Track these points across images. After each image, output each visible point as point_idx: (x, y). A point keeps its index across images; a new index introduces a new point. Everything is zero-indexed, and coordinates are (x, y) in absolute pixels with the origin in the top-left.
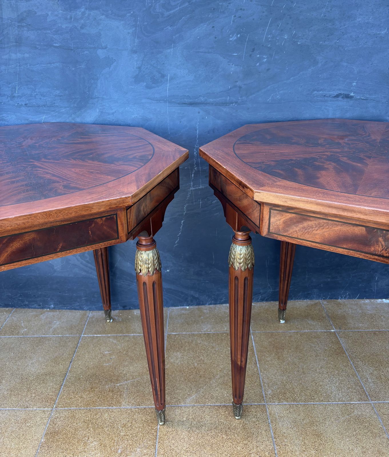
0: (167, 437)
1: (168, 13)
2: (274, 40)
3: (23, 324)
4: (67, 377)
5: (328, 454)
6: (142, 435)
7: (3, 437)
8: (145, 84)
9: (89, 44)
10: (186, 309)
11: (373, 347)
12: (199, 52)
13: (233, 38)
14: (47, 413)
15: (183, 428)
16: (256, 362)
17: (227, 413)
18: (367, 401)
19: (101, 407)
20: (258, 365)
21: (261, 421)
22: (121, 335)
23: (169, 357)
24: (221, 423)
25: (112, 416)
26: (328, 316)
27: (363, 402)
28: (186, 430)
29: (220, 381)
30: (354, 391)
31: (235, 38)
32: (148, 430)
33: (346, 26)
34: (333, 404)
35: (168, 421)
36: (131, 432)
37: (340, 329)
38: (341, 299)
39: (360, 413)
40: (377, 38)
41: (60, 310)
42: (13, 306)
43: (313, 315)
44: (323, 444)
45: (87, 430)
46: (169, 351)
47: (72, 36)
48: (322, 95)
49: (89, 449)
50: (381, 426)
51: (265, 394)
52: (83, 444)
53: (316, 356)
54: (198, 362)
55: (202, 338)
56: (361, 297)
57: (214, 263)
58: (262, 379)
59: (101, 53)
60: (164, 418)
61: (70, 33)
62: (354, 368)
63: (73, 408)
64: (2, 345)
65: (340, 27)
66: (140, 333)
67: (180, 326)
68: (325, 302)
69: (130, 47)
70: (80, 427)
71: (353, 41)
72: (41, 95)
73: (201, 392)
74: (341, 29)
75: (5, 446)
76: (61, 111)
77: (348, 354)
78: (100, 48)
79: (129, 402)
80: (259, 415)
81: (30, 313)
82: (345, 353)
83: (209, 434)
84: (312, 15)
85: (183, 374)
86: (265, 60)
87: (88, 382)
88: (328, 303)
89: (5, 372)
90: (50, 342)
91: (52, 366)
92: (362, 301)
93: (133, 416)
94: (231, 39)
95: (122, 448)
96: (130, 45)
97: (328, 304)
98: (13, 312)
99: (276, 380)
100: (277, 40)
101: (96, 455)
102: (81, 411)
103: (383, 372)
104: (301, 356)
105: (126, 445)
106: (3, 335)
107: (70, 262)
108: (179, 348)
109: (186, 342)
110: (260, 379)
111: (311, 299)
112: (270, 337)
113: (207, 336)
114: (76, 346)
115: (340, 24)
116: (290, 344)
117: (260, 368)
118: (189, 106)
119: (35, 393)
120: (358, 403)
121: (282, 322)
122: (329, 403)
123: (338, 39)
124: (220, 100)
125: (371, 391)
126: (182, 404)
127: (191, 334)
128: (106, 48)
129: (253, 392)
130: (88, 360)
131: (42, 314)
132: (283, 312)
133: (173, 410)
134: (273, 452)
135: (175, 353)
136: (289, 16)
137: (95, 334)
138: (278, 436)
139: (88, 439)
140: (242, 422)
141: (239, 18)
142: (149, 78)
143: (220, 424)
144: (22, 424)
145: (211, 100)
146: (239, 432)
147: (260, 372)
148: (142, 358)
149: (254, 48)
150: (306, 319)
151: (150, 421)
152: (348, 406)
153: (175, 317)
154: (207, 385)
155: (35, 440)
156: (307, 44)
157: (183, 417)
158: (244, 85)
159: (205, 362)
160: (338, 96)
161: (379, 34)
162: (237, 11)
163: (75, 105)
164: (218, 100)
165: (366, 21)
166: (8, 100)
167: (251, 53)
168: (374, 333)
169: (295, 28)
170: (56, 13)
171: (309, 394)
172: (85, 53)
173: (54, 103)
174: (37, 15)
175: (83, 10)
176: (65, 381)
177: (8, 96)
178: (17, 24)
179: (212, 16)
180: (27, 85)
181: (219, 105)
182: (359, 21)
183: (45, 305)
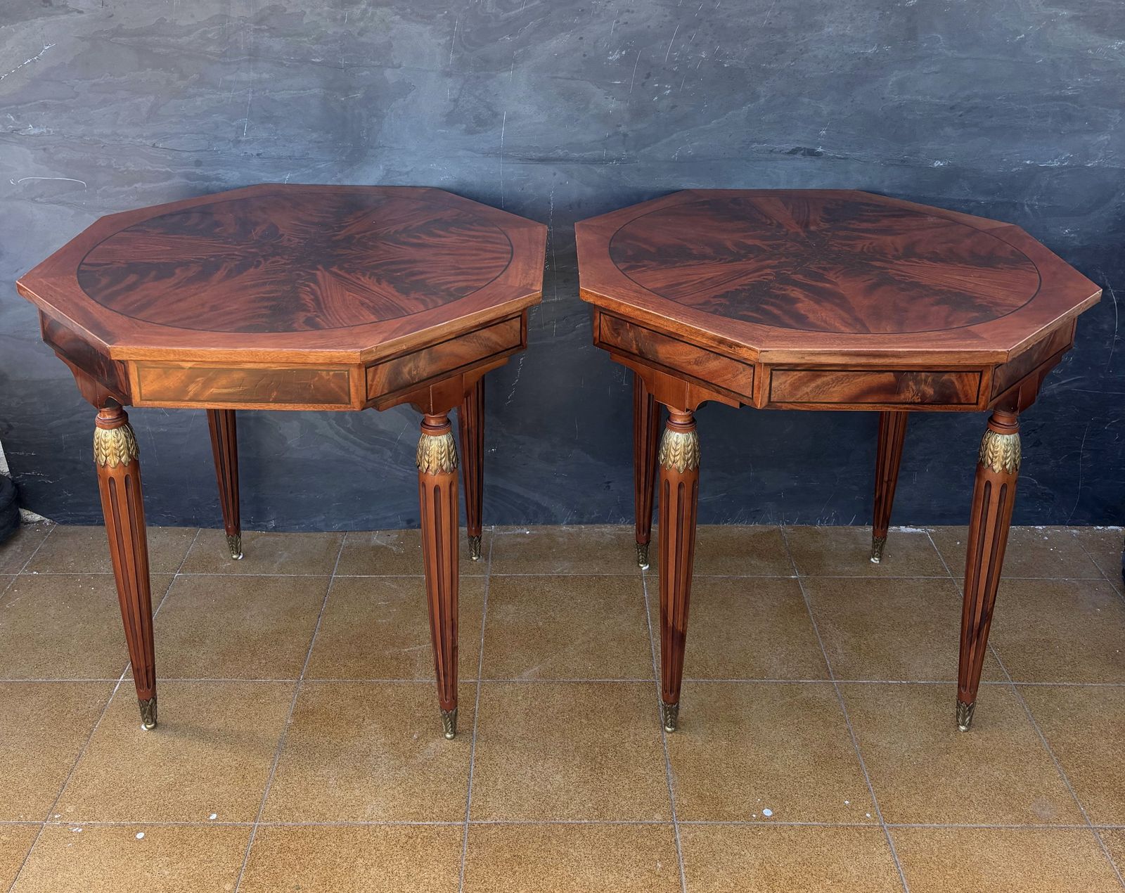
0: (490, 720)
1: (506, 15)
2: (683, 59)
3: (221, 556)
4: (317, 638)
5: (747, 746)
8: (464, 126)
9: (371, 60)
10: (524, 535)
11: (860, 603)
12: (556, 78)
13: (614, 56)
14: (291, 686)
15: (517, 710)
16: (648, 621)
17: (590, 691)
18: (827, 679)
19: (380, 680)
20: (650, 625)
22: (404, 576)
23: (493, 611)
24: (580, 705)
25: (400, 692)
26: (790, 552)
27: (820, 681)
28: (522, 713)
29: (581, 648)
30: (809, 665)
31: (618, 56)
33: (806, 40)
34: (768, 682)
36: (432, 713)
37: (808, 575)
38: (820, 525)
39: (811, 696)
40: (859, 59)
41: (287, 534)
42: (197, 523)
43: (762, 550)
44: (743, 734)
45: (361, 709)
46: (493, 603)
47: (343, 47)
48: (767, 150)
49: (366, 733)
50: (842, 714)
51: (657, 666)
52: (355, 726)
53: (754, 616)
54: (544, 620)
55: (553, 584)
56: (860, 522)
57: (577, 439)
58: (655, 645)
59: (390, 75)
61: (339, 42)
62: (817, 634)
63: (333, 680)
64: (192, 587)
65: (796, 41)
67: (513, 563)
68: (789, 530)
69: (440, 66)
70: (348, 705)
71: (819, 64)
72: (286, 140)
73: (548, 663)
77: (811, 613)
78: (389, 67)
79: (426, 674)
82: (808, 612)
83: (560, 718)
84: (748, 21)
85: (517, 636)
86: (668, 92)
87: (353, 645)
88: (794, 531)
89: (207, 628)
90: (277, 585)
91: (288, 621)
92: (860, 530)
94: (610, 58)
95: (419, 732)
96: (441, 64)
97: (795, 533)
98: (200, 534)
100: (689, 60)
102: (348, 685)
103: (866, 639)
104: (728, 615)
105: (425, 728)
106: (189, 572)
108: (510, 598)
109: (523, 589)
110: (650, 647)
111: (764, 523)
113: (562, 580)
114: (324, 593)
116: (711, 596)
117: (653, 629)
118: (538, 163)
119: (265, 659)
120: (811, 682)
122: (762, 681)
123: (792, 59)
124: (590, 155)
125: (837, 665)
126: (515, 678)
127: (534, 576)
128: (400, 66)
129: (637, 664)
130: (349, 614)
133: (500, 686)
135: (503, 606)
136: (708, 23)
137: (357, 574)
139: (364, 720)
141: (625, 25)
142: (471, 117)
143: (578, 705)
145: (576, 155)
146: (609, 716)
147: (652, 637)
149: (650, 73)
150: (748, 557)
152: (794, 685)
153: (503, 549)
154: (558, 654)
155: (277, 721)
156: (739, 66)
157: (517, 696)
158: (632, 131)
159: (556, 621)
160: (794, 152)
161: (863, 53)
162: (621, 13)
163: (344, 158)
164: (587, 155)
165: (841, 33)
166: (229, 147)
167: (644, 80)
168: (869, 582)
169: (718, 42)
170: (318, 10)
171: (731, 668)
172: (363, 74)
173: (308, 154)
174: (287, 13)
175: (363, 7)
176: (313, 643)
177: (229, 140)
178: (253, 26)
179: (579, 22)
180: (263, 123)
181: (590, 163)
182: (829, 32)
183: (259, 522)
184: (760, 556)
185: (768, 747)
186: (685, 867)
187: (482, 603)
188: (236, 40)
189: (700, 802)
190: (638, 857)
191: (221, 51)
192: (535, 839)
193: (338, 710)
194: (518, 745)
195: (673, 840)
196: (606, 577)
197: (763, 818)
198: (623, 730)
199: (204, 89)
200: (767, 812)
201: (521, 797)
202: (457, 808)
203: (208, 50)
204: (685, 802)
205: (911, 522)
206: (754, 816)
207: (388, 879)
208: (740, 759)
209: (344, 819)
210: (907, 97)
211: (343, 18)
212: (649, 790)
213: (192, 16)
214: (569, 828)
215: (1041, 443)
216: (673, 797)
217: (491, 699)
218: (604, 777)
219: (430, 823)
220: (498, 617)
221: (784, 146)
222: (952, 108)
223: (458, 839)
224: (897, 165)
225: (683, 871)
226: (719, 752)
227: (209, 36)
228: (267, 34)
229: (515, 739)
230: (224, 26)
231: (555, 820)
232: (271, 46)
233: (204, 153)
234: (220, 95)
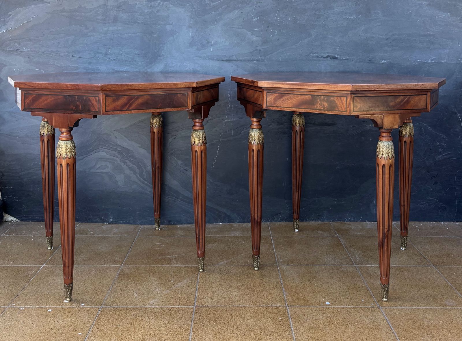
0: (205, 276)
1: (213, 4)
2: (282, 21)
3: (89, 230)
4: (130, 253)
5: (318, 284)
6: (188, 276)
8: (197, 47)
9: (161, 22)
11: (365, 243)
12: (232, 28)
14: (118, 267)
15: (217, 273)
16: (273, 249)
18: (352, 265)
19: (157, 265)
20: (274, 251)
21: (273, 271)
22: (167, 236)
25: (165, 269)
26: (334, 229)
27: (349, 265)
28: (219, 274)
29: (245, 256)
30: (344, 260)
31: (256, 19)
33: (328, 13)
35: (205, 271)
36: (180, 274)
37: (342, 235)
38: (347, 221)
39: (345, 269)
40: (349, 20)
41: (117, 224)
42: (79, 220)
43: (322, 228)
44: (316, 280)
45: (148, 273)
48: (316, 56)
49: (150, 280)
51: (278, 261)
52: (146, 278)
53: (319, 247)
54: (228, 248)
55: (232, 238)
56: (363, 220)
57: (242, 183)
58: (277, 255)
59: (168, 27)
60: (203, 266)
61: (149, 15)
62: (347, 252)
63: (136, 265)
65: (325, 14)
66: (182, 235)
67: (214, 232)
68: (334, 223)
69: (188, 24)
70: (143, 272)
71: (334, 22)
72: (126, 53)
73: (230, 260)
76: (138, 64)
78: (168, 25)
79: (177, 263)
80: (272, 269)
82: (343, 246)
83: (236, 276)
84: (306, 6)
85: (217, 253)
86: (276, 33)
87: (145, 255)
88: (336, 223)
90: (112, 238)
91: (117, 248)
92: (364, 223)
93: (180, 269)
94: (253, 20)
95: (174, 280)
99: (287, 256)
100: (284, 21)
101: (156, 282)
102: (143, 266)
103: (368, 253)
104: (308, 247)
105: (177, 279)
107: (131, 179)
108: (214, 242)
109: (219, 239)
110: (275, 255)
111: (323, 221)
112: (286, 238)
113: (236, 237)
114: (133, 241)
116: (301, 241)
118: (225, 62)
119: (107, 259)
120: (345, 265)
121: (296, 231)
122: (324, 265)
123: (324, 21)
125: (356, 261)
126: (216, 264)
127: (224, 236)
128: (172, 24)
130: (144, 247)
131: (102, 226)
132: (297, 221)
133: (209, 267)
134: (279, 283)
135: (211, 244)
136: (290, 7)
138: (285, 277)
139: (149, 276)
140: (259, 272)
141: (259, 8)
142: (199, 43)
143: (244, 272)
144: (100, 271)
145: (240, 58)
146: (257, 275)
147: (275, 253)
148: (185, 246)
149: (269, 26)
150: (316, 231)
151: (193, 271)
152: (338, 266)
153: (210, 228)
154: (235, 258)
155: (111, 277)
156: (303, 23)
157: (217, 269)
159: (234, 248)
160: (327, 57)
161: (350, 18)
162: (257, 3)
163: (148, 61)
164: (245, 58)
165: (341, 10)
166: (103, 56)
167: (267, 29)
168: (369, 237)
169: (295, 14)
170: (142, 3)
171: (310, 261)
172: (158, 27)
173: (134, 59)
174: (129, 4)
175: (159, 1)
176: (127, 255)
177: (103, 54)
178: (116, 9)
179: (241, 6)
180: (117, 47)
181: (246, 62)
182: (337, 10)
183: (105, 219)
184: (322, 230)
185: (327, 284)
186: (292, 319)
188: (109, 14)
189: (298, 300)
190: (271, 316)
191: (103, 18)
192: (225, 311)
193: (138, 274)
194: (217, 284)
195: (286, 311)
197: (326, 305)
198: (263, 279)
199: (94, 33)
200: (328, 303)
201: (218, 299)
202: (190, 302)
203: (98, 18)
204: (291, 300)
206: (322, 304)
207: (159, 323)
209: (140, 305)
210: (369, 35)
211: (151, 6)
212: (275, 296)
213: (93, 5)
214: (240, 308)
215: (438, 183)
216: (286, 298)
218: (255, 293)
219: (178, 306)
220: (208, 247)
221: (323, 55)
222: (387, 39)
223: (191, 311)
224: (368, 62)
225: (291, 320)
226: (306, 285)
227: (99, 12)
228: (121, 12)
229: (216, 282)
230: (105, 9)
231: (234, 305)
232: (122, 17)
233: (93, 59)
234: (101, 36)
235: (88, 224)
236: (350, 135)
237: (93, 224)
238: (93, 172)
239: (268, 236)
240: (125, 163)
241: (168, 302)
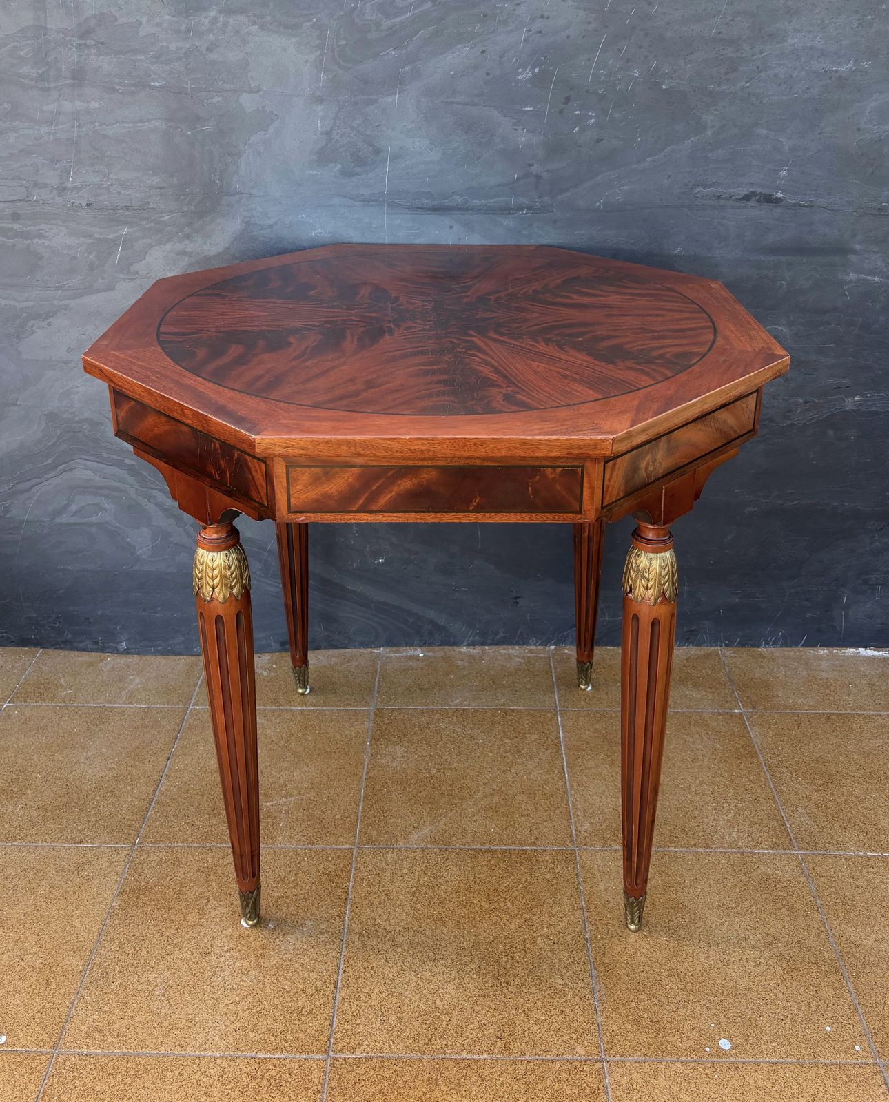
0: (367, 902)
1: (389, 23)
2: (611, 79)
3: (62, 681)
4: (162, 787)
5: (693, 945)
6: (318, 898)
7: (33, 897)
8: (339, 166)
9: (224, 83)
10: (417, 658)
11: (820, 746)
12: (452, 103)
13: (525, 75)
14: (123, 852)
15: (401, 888)
16: (564, 770)
17: (493, 862)
18: (789, 849)
20: (567, 775)
21: (562, 879)
22: (274, 708)
23: (377, 754)
24: (480, 881)
26: (731, 680)
27: (781, 851)
28: (408, 892)
29: (482, 803)
30: (765, 829)
31: (530, 75)
32: (330, 890)
33: (765, 54)
34: (715, 852)
36: (294, 891)
37: (754, 708)
38: (765, 647)
39: (770, 872)
40: (830, 78)
41: (142, 656)
42: (38, 644)
43: (699, 678)
44: (687, 926)
45: (206, 885)
46: (378, 743)
47: (188, 67)
48: (714, 195)
49: (209, 920)
50: (812, 899)
51: (576, 831)
52: (196, 911)
53: (692, 761)
54: (437, 766)
55: (450, 719)
56: (811, 644)
57: (479, 547)
58: (573, 802)
59: (248, 102)
61: (184, 60)
62: (772, 786)
63: (175, 844)
64: (22, 721)
65: (753, 55)
67: (403, 693)
68: (729, 652)
69: (309, 90)
70: (191, 880)
71: (780, 85)
72: (122, 186)
73: (442, 823)
74: (754, 61)
75: (39, 913)
76: (163, 219)
77: (762, 759)
78: (245, 92)
79: (291, 837)
80: (559, 867)
81: (78, 658)
82: (757, 757)
83: (455, 900)
85: (405, 787)
86: (592, 121)
87: (205, 796)
88: (735, 655)
89: (31, 774)
90: (123, 718)
91: (129, 765)
92: (812, 652)
93: (299, 863)
94: (520, 77)
95: (277, 920)
96: (310, 87)
97: (735, 657)
98: (40, 656)
99: (601, 804)
100: (619, 79)
101: (224, 932)
102: (193, 851)
103: (832, 794)
105: (285, 914)
106: (21, 701)
107: (171, 539)
108: (398, 737)
109: (414, 725)
110: (568, 802)
111: (699, 644)
112: (598, 721)
113: (462, 715)
114: (177, 728)
115: (751, 49)
117: (569, 780)
118: (430, 214)
119: (95, 815)
120: (768, 853)
122: (708, 850)
123: (747, 79)
124: (495, 202)
125: (800, 830)
126: (401, 843)
127: (428, 709)
128: (258, 91)
130: (205, 756)
131: (101, 661)
133: (381, 854)
134: (581, 936)
135: (390, 747)
136: (642, 32)
138: (596, 907)
139: (208, 901)
141: (538, 35)
142: (348, 154)
143: (478, 882)
144: (71, 873)
145: (477, 202)
146: (515, 898)
147: (569, 790)
148: (319, 754)
149: (570, 96)
150: (682, 686)
151: (333, 873)
152: (748, 857)
153: (392, 675)
154: (454, 811)
155: (99, 902)
156: (681, 88)
157: (402, 868)
159: (453, 767)
160: (747, 198)
161: (836, 71)
162: (533, 19)
163: (192, 207)
164: (491, 202)
165: (809, 44)
167: (562, 106)
168: (828, 718)
169: (655, 56)
170: (158, 20)
171: (668, 832)
172: (213, 100)
173: (148, 203)
174: (118, 23)
175: (212, 14)
176: (157, 793)
177: (52, 187)
178: (76, 41)
179: (481, 30)
180: (92, 165)
181: (494, 214)
182: (793, 45)
183: (108, 643)
184: (697, 686)
185: (721, 946)
187: (364, 743)
188: (56, 58)
189: (635, 1028)
191: (37, 72)
192: (418, 1083)
194: (401, 939)
195: (601, 1087)
196: (513, 710)
197: (718, 1052)
198: (534, 918)
199: (18, 122)
200: (725, 1044)
202: (317, 1034)
203: (21, 71)
204: (616, 1028)
205: (872, 643)
206: (707, 1049)
208: (686, 964)
209: (168, 1049)
211: (188, 30)
212: (568, 1010)
214: (464, 1066)
216: (600, 1019)
217: (369, 872)
218: (511, 988)
219: (280, 1056)
220: (383, 761)
221: (736, 190)
223: (316, 1081)
224: (873, 215)
226: (658, 952)
227: (22, 53)
228: (93, 51)
229: (397, 930)
230: (40, 41)
231: (445, 1053)
232: (100, 67)
233: (22, 203)
234: (38, 130)
235: (62, 653)
236: (792, 425)
237: (76, 653)
238: (61, 524)
239: (551, 712)
240: (150, 498)
241: (251, 1034)
